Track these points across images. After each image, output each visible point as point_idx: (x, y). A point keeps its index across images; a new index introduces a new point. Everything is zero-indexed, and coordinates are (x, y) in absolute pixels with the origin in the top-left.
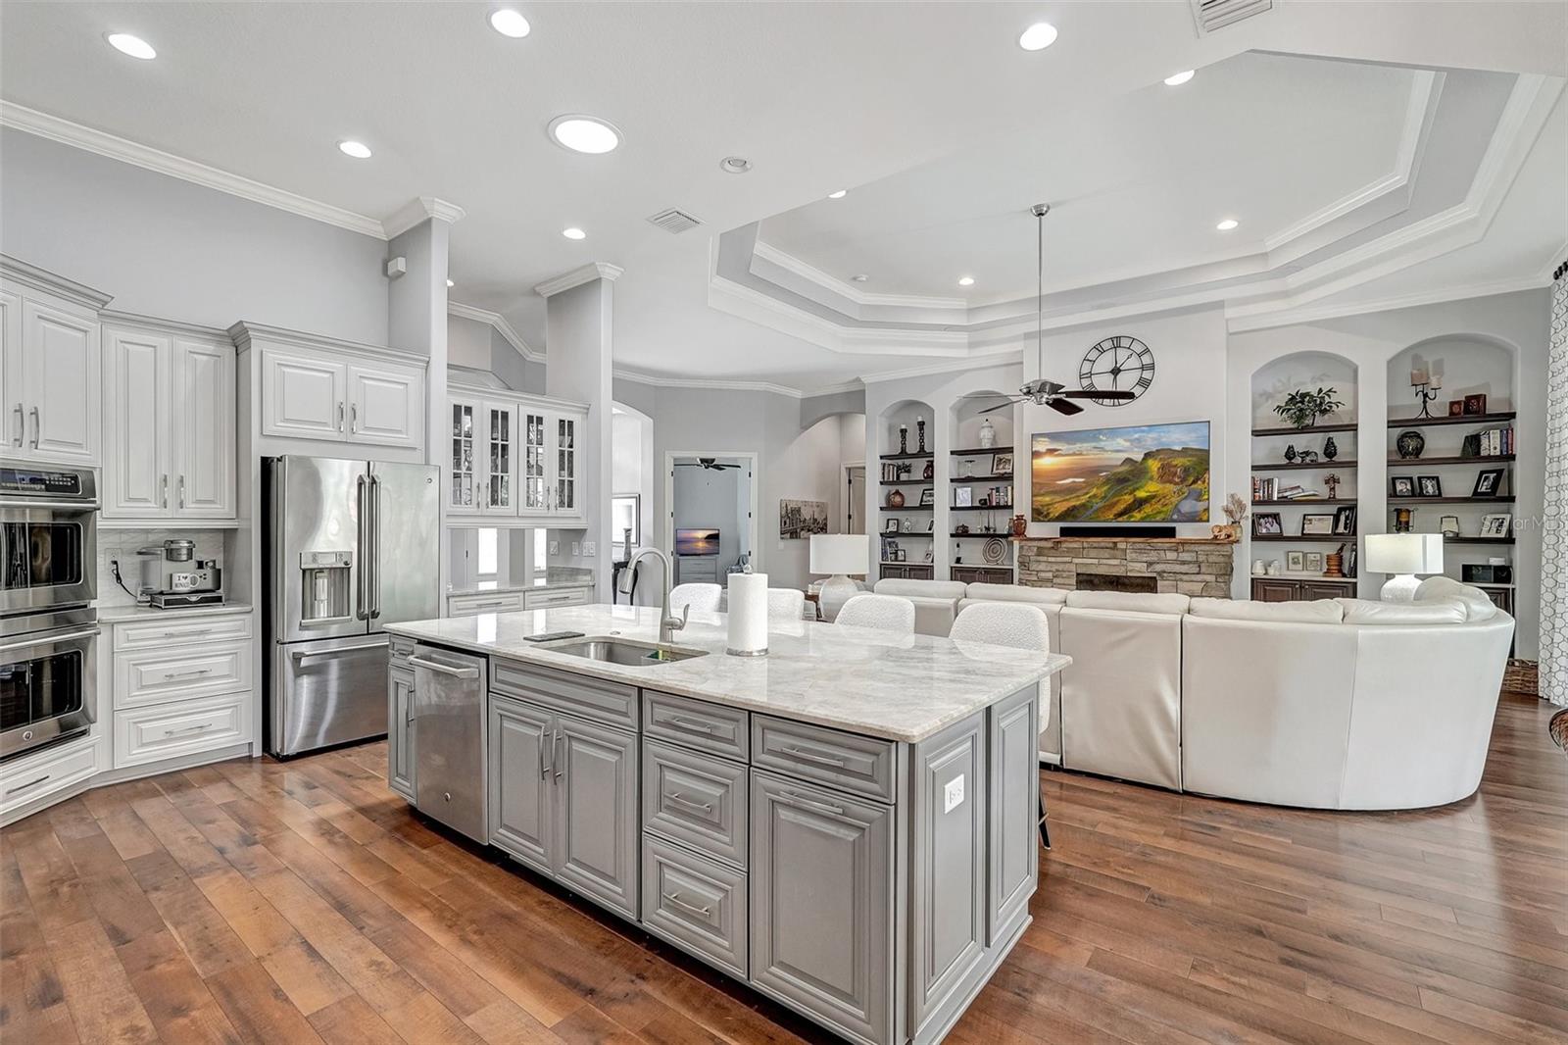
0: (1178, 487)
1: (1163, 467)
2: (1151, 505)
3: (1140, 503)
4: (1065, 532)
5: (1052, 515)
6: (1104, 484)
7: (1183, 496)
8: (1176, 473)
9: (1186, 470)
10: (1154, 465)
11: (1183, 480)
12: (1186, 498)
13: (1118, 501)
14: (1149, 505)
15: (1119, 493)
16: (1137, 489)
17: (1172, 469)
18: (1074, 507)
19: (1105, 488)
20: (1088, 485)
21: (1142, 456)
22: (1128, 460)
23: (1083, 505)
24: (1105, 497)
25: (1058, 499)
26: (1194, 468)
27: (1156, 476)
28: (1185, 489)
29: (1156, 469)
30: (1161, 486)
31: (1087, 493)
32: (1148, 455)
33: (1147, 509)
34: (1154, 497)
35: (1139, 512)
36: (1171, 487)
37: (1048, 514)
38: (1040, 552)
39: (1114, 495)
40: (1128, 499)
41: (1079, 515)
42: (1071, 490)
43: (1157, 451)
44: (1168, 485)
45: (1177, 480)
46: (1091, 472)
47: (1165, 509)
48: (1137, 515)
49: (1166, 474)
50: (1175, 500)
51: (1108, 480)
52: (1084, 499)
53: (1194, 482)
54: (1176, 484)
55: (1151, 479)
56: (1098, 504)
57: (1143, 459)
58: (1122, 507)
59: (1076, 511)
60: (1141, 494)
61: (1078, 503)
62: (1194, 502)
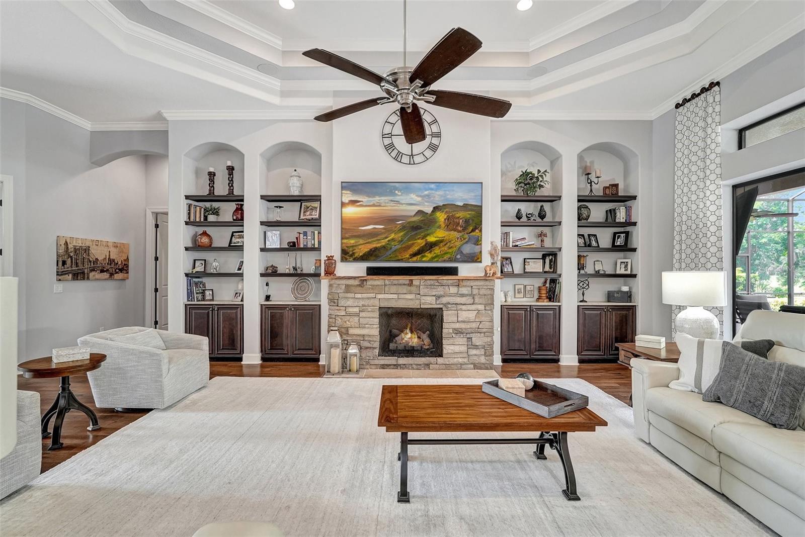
0: (461, 234)
1: (448, 218)
2: (440, 248)
3: (430, 246)
4: (372, 271)
5: (356, 255)
6: (401, 230)
7: (465, 241)
8: (459, 223)
9: (467, 222)
10: (441, 217)
11: (464, 229)
12: (466, 242)
13: (413, 244)
14: (437, 247)
15: (413, 238)
16: (428, 235)
17: (456, 220)
18: (376, 249)
19: (402, 234)
20: (388, 231)
21: (432, 209)
22: (420, 212)
23: (384, 247)
24: (402, 241)
25: (361, 241)
26: (473, 220)
27: (443, 226)
28: (466, 236)
29: (443, 220)
30: (447, 233)
31: (386, 238)
32: (436, 209)
33: (437, 251)
34: (441, 241)
35: (430, 252)
36: (454, 234)
37: (353, 254)
38: (348, 289)
39: (409, 240)
40: (421, 243)
41: (380, 254)
42: (373, 234)
43: (443, 205)
44: (452, 233)
45: (459, 228)
46: (390, 220)
47: (450, 251)
48: (429, 255)
49: (451, 224)
50: (458, 244)
51: (403, 228)
52: (383, 242)
53: (473, 231)
54: (459, 232)
55: (439, 227)
56: (396, 246)
57: (433, 211)
58: (416, 249)
59: (377, 252)
60: (431, 239)
61: (379, 245)
62: (473, 245)
